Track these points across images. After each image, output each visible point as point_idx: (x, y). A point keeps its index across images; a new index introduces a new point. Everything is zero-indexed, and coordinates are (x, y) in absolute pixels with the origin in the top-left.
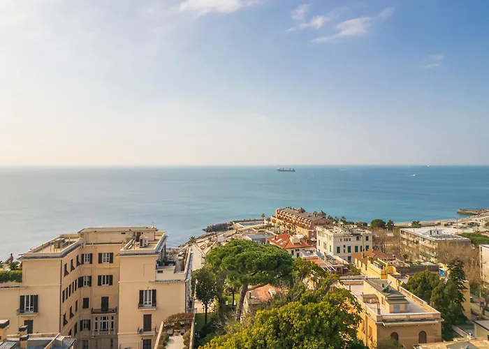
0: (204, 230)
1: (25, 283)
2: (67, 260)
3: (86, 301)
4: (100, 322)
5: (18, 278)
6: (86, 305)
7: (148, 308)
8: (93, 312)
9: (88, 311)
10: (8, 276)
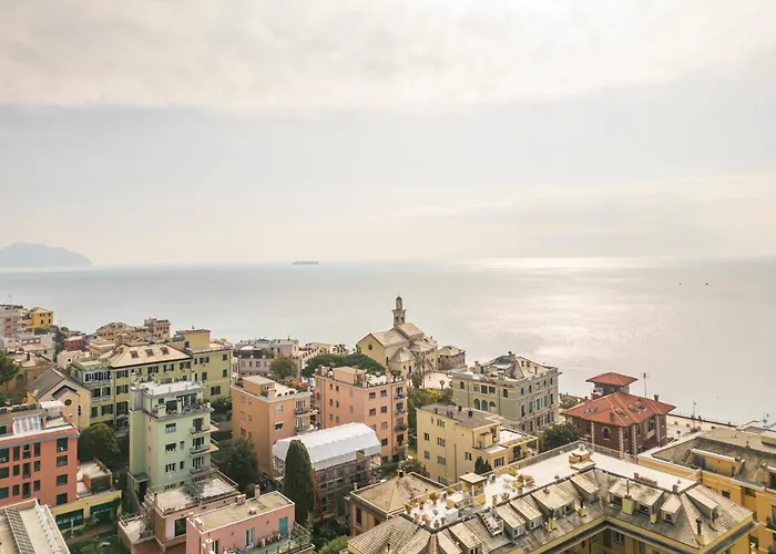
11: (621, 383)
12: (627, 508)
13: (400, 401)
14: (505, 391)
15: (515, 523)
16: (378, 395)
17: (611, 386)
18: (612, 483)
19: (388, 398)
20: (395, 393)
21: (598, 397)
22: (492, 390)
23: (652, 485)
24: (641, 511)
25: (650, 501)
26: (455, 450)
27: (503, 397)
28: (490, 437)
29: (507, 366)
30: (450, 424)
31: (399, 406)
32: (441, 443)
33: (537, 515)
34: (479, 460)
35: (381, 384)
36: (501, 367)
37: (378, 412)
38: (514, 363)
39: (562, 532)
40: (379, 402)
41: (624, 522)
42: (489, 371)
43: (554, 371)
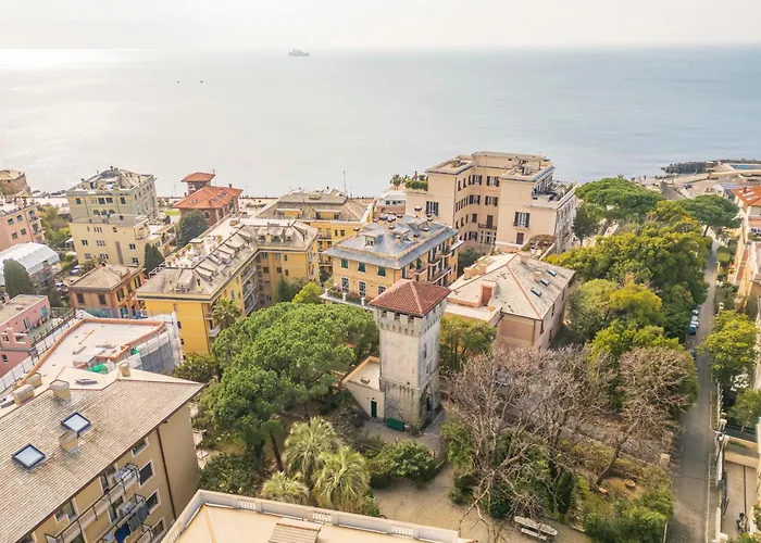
0: (663, 169)
1: (430, 192)
2: (460, 178)
3: (475, 216)
4: (485, 235)
5: (425, 187)
6: (474, 220)
7: (521, 228)
8: (480, 226)
9: (476, 225)
10: (418, 185)
11: (203, 179)
12: (268, 239)
13: (35, 222)
14: (123, 200)
15: (227, 257)
16: (15, 220)
17: (198, 183)
18: (257, 230)
19: (24, 222)
20: (29, 217)
21: (194, 192)
22: (110, 200)
23: (277, 226)
24: (276, 239)
25: (279, 233)
26: (118, 244)
27: (120, 205)
28: (145, 230)
29: (115, 179)
30: (107, 229)
31: (35, 226)
32: (101, 243)
33: (232, 252)
34: (148, 246)
35: (15, 211)
36: (110, 180)
37: (19, 234)
38: (119, 175)
39: (244, 257)
40: (18, 227)
41: (268, 246)
42: (99, 186)
43: (151, 178)
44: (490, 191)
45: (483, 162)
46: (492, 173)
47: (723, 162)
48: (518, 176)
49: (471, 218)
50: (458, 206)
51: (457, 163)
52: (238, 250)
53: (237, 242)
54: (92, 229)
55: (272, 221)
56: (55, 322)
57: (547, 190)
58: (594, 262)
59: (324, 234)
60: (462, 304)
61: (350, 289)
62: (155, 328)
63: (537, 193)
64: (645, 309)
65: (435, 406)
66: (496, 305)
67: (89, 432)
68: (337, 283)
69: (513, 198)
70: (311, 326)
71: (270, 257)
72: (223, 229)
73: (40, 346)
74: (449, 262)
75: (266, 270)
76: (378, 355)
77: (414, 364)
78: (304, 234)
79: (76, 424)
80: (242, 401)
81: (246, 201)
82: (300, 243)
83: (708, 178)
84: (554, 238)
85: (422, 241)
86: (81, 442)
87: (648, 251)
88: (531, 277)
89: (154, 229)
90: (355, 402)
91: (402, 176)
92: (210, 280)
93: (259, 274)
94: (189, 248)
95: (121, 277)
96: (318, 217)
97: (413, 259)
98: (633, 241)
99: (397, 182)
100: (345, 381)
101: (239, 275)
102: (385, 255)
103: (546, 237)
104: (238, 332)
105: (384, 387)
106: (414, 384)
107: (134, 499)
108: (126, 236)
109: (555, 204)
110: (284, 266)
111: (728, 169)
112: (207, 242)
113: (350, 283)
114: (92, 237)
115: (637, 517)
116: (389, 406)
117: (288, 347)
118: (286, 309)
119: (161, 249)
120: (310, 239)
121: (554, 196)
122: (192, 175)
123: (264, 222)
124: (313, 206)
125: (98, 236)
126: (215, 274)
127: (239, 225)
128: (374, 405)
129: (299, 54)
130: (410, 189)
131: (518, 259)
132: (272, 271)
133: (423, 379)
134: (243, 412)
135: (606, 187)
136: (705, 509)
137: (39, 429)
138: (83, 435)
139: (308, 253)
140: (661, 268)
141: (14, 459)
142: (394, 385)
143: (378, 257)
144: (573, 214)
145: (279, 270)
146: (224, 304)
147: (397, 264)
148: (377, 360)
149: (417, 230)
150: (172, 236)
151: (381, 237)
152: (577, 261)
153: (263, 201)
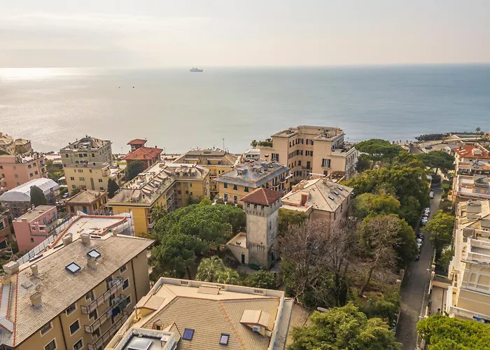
0: (416, 138)
1: (274, 148)
2: (291, 140)
3: (300, 162)
4: (306, 173)
5: (271, 145)
6: (300, 164)
7: (326, 168)
8: (303, 168)
9: (300, 167)
10: (267, 144)
11: (140, 143)
12: (181, 175)
13: (43, 167)
14: (93, 154)
15: (159, 184)
16: (32, 165)
17: (137, 145)
18: (174, 170)
19: (37, 167)
20: (40, 164)
21: (134, 150)
22: (85, 155)
23: (186, 167)
24: (185, 174)
25: (187, 171)
26: (92, 180)
27: (92, 158)
28: (108, 171)
29: (89, 143)
30: (86, 170)
31: (43, 170)
32: (82, 179)
33: (161, 181)
34: (110, 180)
35: (32, 160)
36: (86, 144)
37: (34, 174)
38: (91, 141)
39: (168, 184)
40: (33, 170)
41: (181, 179)
42: (80, 147)
43: (109, 143)
44: (308, 147)
45: (303, 131)
46: (309, 138)
47: (453, 134)
48: (324, 138)
49: (297, 163)
50: (290, 156)
51: (289, 132)
52: (165, 180)
53: (164, 176)
54: (77, 171)
55: (183, 165)
56: (60, 220)
57: (341, 146)
58: (365, 184)
59: (212, 172)
60: (291, 205)
61: (229, 200)
62: (121, 220)
63: (334, 148)
64: (391, 208)
65: (276, 258)
66: (309, 204)
67: (100, 259)
68: (221, 196)
69: (321, 151)
70: (209, 214)
71: (182, 185)
72: (156, 169)
73: (58, 230)
74: (285, 186)
75: (180, 192)
76: (245, 232)
77: (264, 232)
78: (201, 171)
79: (94, 254)
80: (175, 249)
81: (164, 157)
82: (200, 176)
83: (442, 143)
84: (344, 173)
85: (269, 173)
86: (97, 263)
87: (393, 178)
88: (329, 190)
89: (112, 171)
90: (232, 255)
91: (258, 141)
92: (149, 195)
93: (176, 195)
94: (137, 179)
95: (96, 197)
96: (209, 163)
97: (264, 183)
98: (385, 172)
99: (254, 144)
100: (227, 244)
101: (165, 194)
102: (248, 180)
103: (340, 172)
104: (168, 219)
105: (249, 245)
106: (265, 244)
107: (120, 296)
108: (97, 175)
109: (344, 154)
110: (190, 190)
111: (456, 138)
112: (148, 175)
113: (229, 196)
114: (77, 175)
115: (380, 305)
116: (252, 257)
117: (198, 223)
118: (194, 207)
119: (117, 182)
120: (205, 174)
121: (344, 150)
122: (134, 141)
123: (179, 165)
124: (206, 157)
125: (81, 175)
126: (152, 192)
127: (164, 167)
128: (243, 256)
129: (197, 70)
130: (262, 147)
131: (322, 181)
132: (183, 192)
133: (270, 241)
134: (175, 255)
135: (372, 143)
136: (421, 308)
137: (77, 256)
138: (98, 260)
139: (203, 182)
140: (401, 187)
141: (66, 268)
142: (254, 245)
143: (245, 182)
144: (356, 160)
145: (187, 192)
146: (158, 207)
147: (255, 185)
148: (245, 234)
149: (266, 167)
150: (123, 175)
151: (246, 170)
152: (356, 184)
153: (174, 157)
